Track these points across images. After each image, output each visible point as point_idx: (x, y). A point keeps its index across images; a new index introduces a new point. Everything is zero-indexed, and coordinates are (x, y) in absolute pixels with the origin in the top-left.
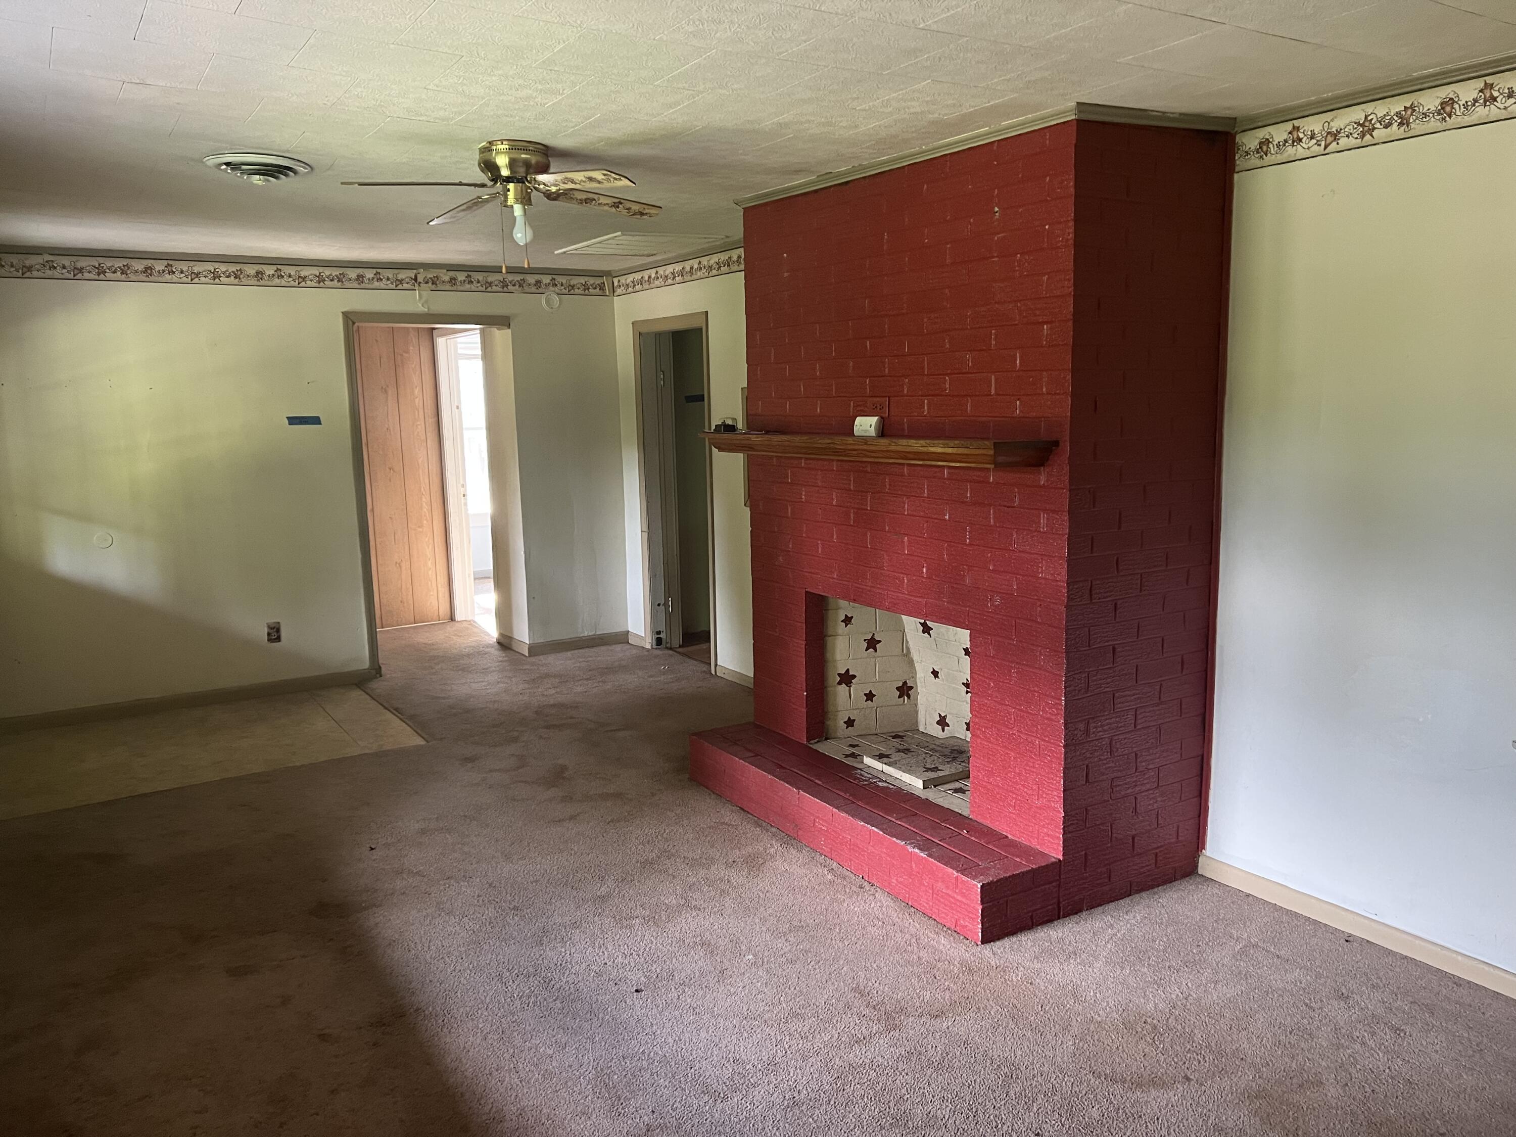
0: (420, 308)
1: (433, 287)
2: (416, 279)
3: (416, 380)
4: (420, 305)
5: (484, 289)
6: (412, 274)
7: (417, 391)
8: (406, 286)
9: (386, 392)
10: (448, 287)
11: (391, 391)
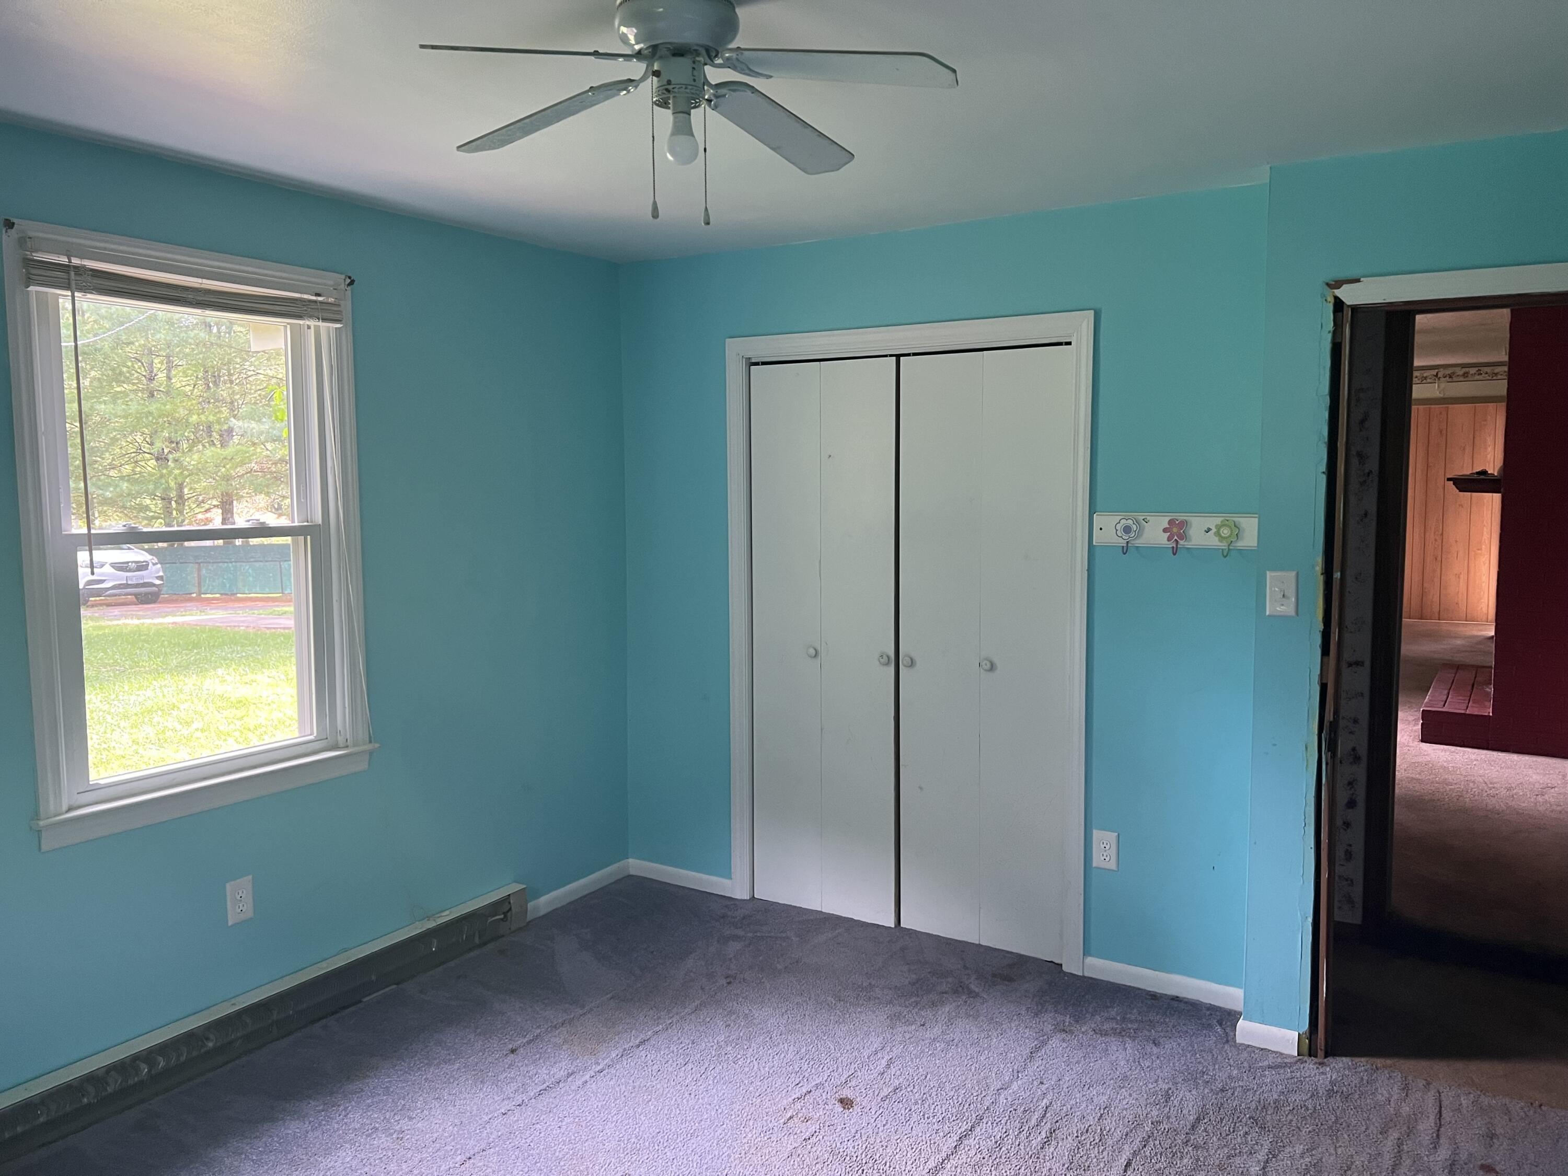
0: (1437, 394)
1: (1450, 380)
2: (1437, 375)
3: (1490, 440)
4: (1438, 393)
5: (1490, 378)
6: (1434, 372)
7: (1489, 449)
8: (1429, 381)
9: (1464, 449)
10: (1462, 379)
11: (1468, 449)
